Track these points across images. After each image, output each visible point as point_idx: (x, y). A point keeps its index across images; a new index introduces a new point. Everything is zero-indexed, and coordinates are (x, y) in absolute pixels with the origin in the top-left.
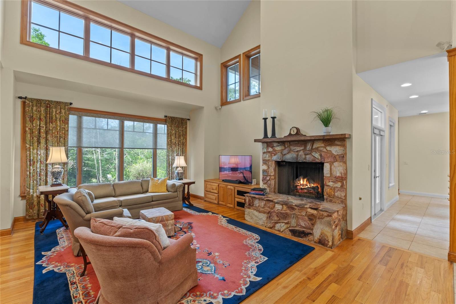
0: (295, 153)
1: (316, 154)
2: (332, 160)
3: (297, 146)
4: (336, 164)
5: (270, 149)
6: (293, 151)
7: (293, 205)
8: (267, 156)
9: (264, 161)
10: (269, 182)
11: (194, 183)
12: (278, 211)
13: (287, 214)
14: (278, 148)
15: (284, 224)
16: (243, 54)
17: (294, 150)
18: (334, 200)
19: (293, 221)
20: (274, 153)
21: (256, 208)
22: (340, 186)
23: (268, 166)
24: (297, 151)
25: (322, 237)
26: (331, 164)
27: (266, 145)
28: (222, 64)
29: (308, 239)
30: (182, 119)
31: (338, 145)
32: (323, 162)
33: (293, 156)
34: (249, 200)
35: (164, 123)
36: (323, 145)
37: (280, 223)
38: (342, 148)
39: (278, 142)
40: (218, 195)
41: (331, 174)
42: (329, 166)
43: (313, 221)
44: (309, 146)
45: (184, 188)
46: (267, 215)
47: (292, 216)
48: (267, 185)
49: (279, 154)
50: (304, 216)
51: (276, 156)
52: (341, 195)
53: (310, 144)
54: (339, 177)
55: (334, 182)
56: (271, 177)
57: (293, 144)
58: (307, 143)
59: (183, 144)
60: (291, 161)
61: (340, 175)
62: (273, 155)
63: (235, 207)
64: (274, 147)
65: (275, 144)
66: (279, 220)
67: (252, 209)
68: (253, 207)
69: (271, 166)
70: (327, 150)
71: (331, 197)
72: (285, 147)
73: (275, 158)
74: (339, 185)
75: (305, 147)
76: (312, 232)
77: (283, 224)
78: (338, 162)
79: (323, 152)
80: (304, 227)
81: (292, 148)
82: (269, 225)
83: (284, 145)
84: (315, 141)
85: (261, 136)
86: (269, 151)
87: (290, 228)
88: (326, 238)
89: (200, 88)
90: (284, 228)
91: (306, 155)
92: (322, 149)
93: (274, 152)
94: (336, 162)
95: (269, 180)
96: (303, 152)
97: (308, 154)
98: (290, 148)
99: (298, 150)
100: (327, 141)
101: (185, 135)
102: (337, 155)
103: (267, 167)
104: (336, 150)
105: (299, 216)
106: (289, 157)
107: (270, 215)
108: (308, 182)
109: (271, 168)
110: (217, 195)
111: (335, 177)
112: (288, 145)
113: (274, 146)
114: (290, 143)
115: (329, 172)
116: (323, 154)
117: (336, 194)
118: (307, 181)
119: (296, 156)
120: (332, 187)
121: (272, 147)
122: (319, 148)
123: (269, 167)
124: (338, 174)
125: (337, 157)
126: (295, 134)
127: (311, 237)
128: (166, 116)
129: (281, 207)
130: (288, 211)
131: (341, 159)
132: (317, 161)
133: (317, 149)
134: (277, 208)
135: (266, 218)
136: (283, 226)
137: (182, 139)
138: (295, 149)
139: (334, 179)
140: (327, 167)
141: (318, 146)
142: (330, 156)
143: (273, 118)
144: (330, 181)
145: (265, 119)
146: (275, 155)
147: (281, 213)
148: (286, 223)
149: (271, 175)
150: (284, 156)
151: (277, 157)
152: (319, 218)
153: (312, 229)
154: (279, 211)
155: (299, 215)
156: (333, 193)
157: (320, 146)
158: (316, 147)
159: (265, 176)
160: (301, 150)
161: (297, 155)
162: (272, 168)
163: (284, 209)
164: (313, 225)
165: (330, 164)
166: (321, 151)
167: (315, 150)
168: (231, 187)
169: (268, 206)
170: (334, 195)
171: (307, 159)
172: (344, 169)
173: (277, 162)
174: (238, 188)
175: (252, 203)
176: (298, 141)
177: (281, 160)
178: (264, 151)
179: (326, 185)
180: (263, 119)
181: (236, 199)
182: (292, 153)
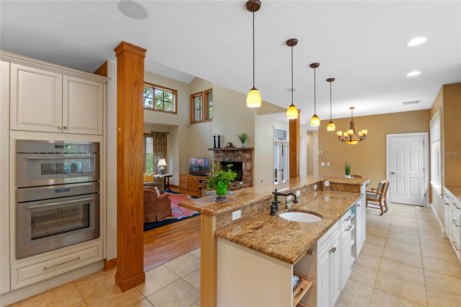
1: (239, 158)
3: (231, 153)
4: (248, 163)
5: (218, 155)
8: (216, 159)
9: (215, 162)
11: (172, 176)
14: (222, 154)
16: (204, 91)
18: (247, 182)
22: (249, 175)
23: (216, 165)
24: (231, 156)
26: (246, 163)
27: (215, 151)
28: (191, 95)
30: (164, 133)
31: (248, 153)
32: (242, 162)
33: (229, 159)
34: (204, 185)
35: (151, 136)
36: (242, 153)
39: (222, 151)
45: (165, 179)
49: (222, 157)
52: (250, 179)
53: (237, 152)
54: (249, 170)
55: (247, 172)
57: (229, 152)
58: (235, 152)
59: (164, 151)
62: (219, 158)
63: (199, 191)
65: (220, 152)
67: (206, 189)
69: (218, 165)
70: (244, 155)
72: (225, 154)
73: (220, 160)
74: (249, 174)
75: (234, 154)
81: (229, 154)
83: (224, 152)
84: (239, 151)
85: (213, 147)
89: (176, 113)
92: (241, 155)
93: (220, 156)
96: (234, 156)
97: (235, 158)
98: (227, 154)
99: (231, 155)
100: (244, 151)
101: (165, 144)
102: (248, 158)
104: (248, 156)
106: (227, 159)
110: (188, 184)
111: (247, 170)
114: (227, 151)
115: (245, 167)
116: (242, 158)
117: (248, 179)
120: (246, 175)
121: (219, 154)
124: (248, 168)
126: (229, 146)
128: (153, 132)
131: (250, 160)
132: (240, 161)
133: (240, 155)
137: (164, 146)
140: (244, 164)
141: (240, 153)
142: (245, 159)
143: (219, 137)
144: (245, 172)
145: (215, 137)
150: (224, 159)
161: (231, 158)
167: (238, 156)
168: (196, 178)
170: (247, 179)
171: (235, 160)
172: (252, 165)
173: (221, 162)
174: (200, 178)
175: (206, 186)
176: (231, 150)
177: (223, 161)
178: (215, 156)
179: (243, 174)
180: (213, 136)
181: (199, 185)
182: (228, 157)
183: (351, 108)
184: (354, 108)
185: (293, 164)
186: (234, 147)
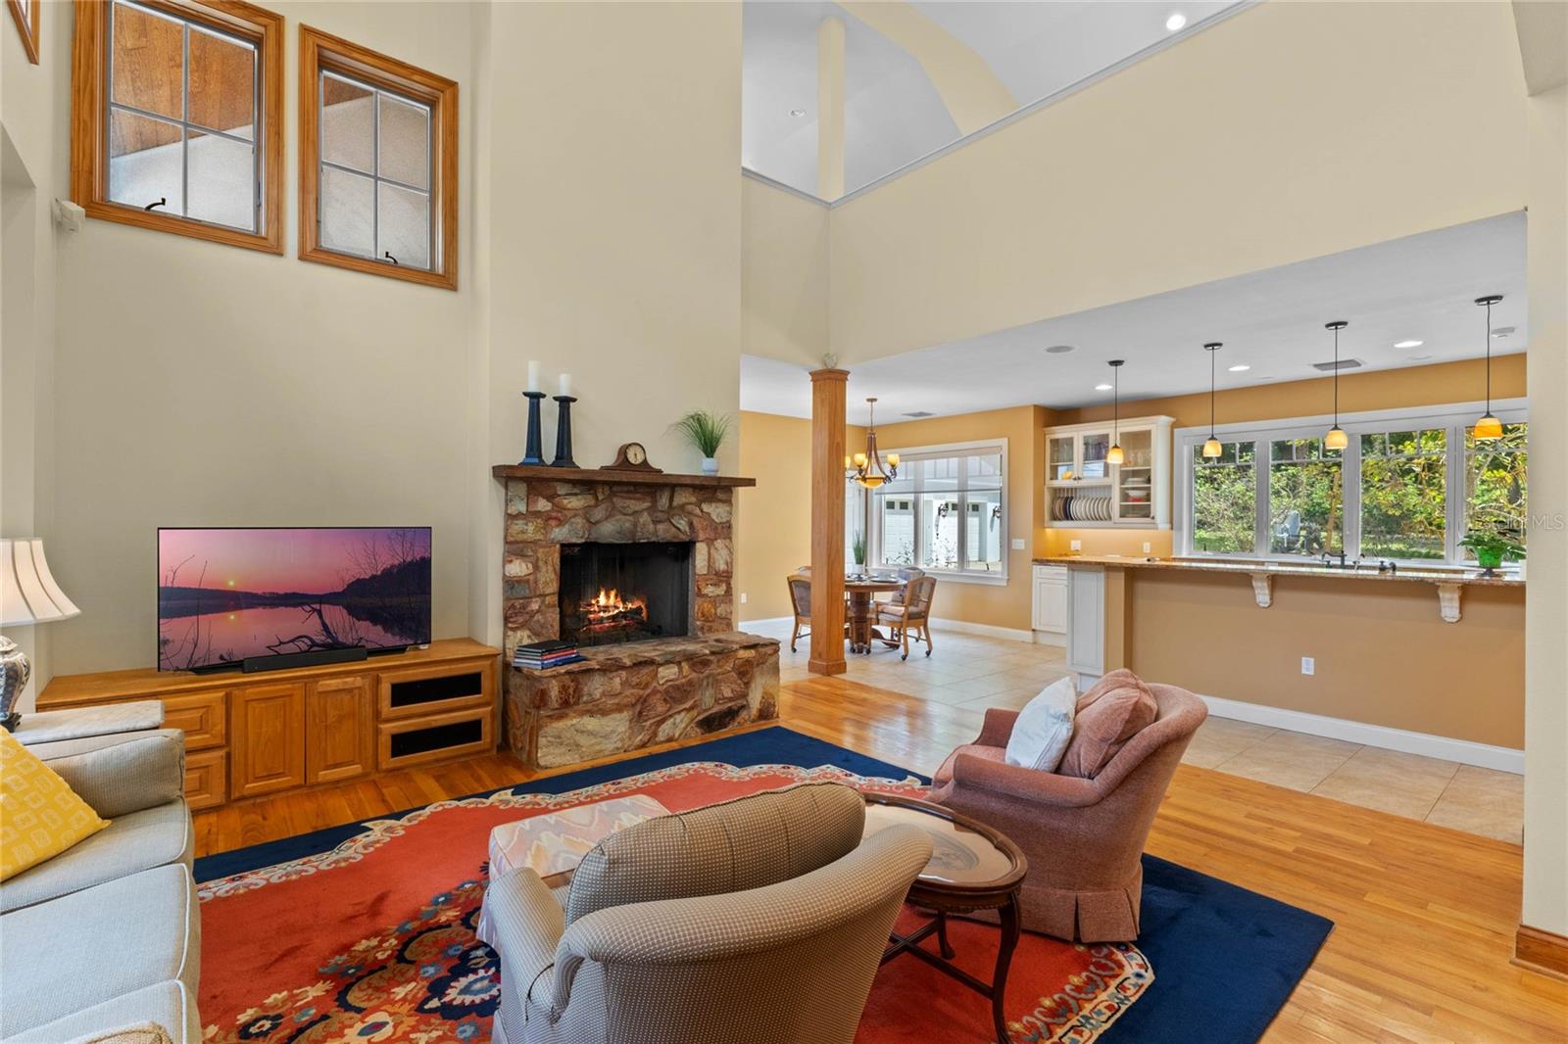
0: (628, 517)
1: (681, 522)
2: (712, 536)
3: (634, 499)
4: (719, 543)
5: (543, 505)
6: (620, 512)
7: (706, 655)
8: (530, 530)
9: (513, 547)
10: (538, 617)
12: (665, 686)
13: (690, 683)
14: (575, 503)
15: (683, 714)
17: (624, 508)
18: (715, 625)
19: (707, 694)
20: (556, 518)
21: (589, 707)
22: (723, 593)
23: (532, 563)
24: (635, 513)
25: (764, 703)
26: (710, 542)
27: (522, 488)
29: (739, 723)
31: (720, 501)
32: (695, 540)
33: (621, 527)
34: (564, 688)
36: (693, 499)
37: (671, 716)
38: (728, 508)
39: (574, 483)
40: (228, 756)
41: (709, 566)
42: (707, 549)
43: (749, 676)
44: (664, 500)
46: (631, 713)
47: (705, 683)
48: (530, 630)
49: (579, 521)
50: (729, 672)
51: (567, 526)
52: (726, 611)
53: (666, 494)
54: (723, 572)
55: (715, 585)
56: (543, 602)
57: (620, 492)
58: (656, 491)
60: (618, 542)
61: (726, 568)
62: (553, 523)
63: (384, 766)
64: (559, 496)
65: (562, 490)
66: (669, 710)
67: (572, 714)
68: (576, 708)
69: (546, 562)
70: (702, 511)
71: (710, 622)
72: (597, 498)
73: (561, 534)
74: (721, 590)
75: (654, 502)
76: (745, 703)
77: (678, 718)
78: (721, 538)
79: (695, 515)
80: (731, 699)
81: (619, 502)
82: (640, 737)
83: (592, 492)
84: (677, 489)
85: (516, 455)
86: (539, 512)
87: (701, 717)
88: (770, 700)
90: (683, 725)
91: (655, 522)
92: (689, 507)
93: (559, 515)
94: (718, 539)
95: (538, 611)
96: (649, 514)
97: (660, 522)
98: (613, 503)
99: (637, 508)
100: (700, 490)
102: (720, 523)
103: (530, 566)
104: (719, 513)
105: (720, 677)
106: (609, 530)
107: (640, 710)
108: (619, 599)
109: (544, 570)
110: (222, 753)
111: (717, 574)
112: (606, 494)
113: (559, 493)
114: (610, 488)
115: (705, 563)
116: (695, 522)
117: (718, 611)
118: (616, 596)
119: (632, 527)
120: (710, 597)
121: (550, 498)
122: (687, 507)
123: (536, 567)
124: (721, 567)
125: (720, 527)
126: (638, 462)
127: (744, 714)
129: (676, 669)
130: (694, 675)
131: (725, 530)
132: (682, 537)
133: (682, 507)
134: (663, 678)
135: (628, 723)
136: (682, 721)
138: (628, 506)
139: (715, 577)
140: (701, 550)
141: (684, 500)
142: (707, 525)
143: (565, 402)
144: (707, 585)
145: (535, 398)
146: (561, 523)
147: (677, 688)
148: (688, 710)
149: (547, 592)
150: (594, 529)
151: (570, 531)
152: (758, 665)
153: (745, 696)
154: (670, 683)
155: (719, 674)
156: (713, 610)
157: (686, 500)
158: (681, 503)
159: (521, 601)
160: (643, 510)
161: (635, 525)
162: (550, 568)
163: (685, 674)
164: (747, 684)
165: (708, 544)
166: (690, 513)
167: (676, 511)
168: (346, 683)
169: (634, 683)
170: (715, 614)
171: (660, 533)
172: (731, 553)
173: (565, 547)
174: (402, 673)
175: (576, 695)
176: (636, 485)
177: (583, 541)
178: (512, 510)
179: (699, 594)
180: (525, 394)
181: (383, 726)
182: (618, 517)
183: (868, 400)
184: (875, 400)
186: (660, 471)
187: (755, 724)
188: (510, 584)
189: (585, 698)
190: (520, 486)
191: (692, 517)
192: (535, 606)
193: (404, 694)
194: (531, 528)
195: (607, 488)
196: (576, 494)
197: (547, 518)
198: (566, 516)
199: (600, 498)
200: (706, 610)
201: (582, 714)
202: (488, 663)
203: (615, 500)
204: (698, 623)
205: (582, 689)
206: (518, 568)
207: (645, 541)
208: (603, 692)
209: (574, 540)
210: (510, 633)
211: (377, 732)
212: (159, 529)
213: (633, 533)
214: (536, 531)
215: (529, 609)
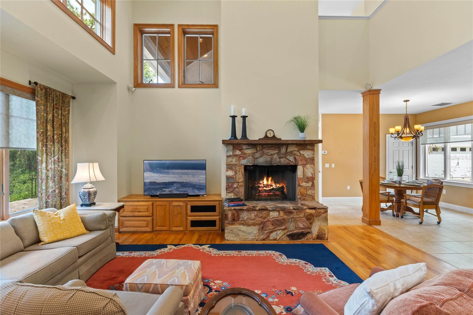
0: (269, 156)
1: (291, 158)
3: (271, 150)
4: (308, 166)
5: (238, 152)
6: (266, 154)
7: (291, 209)
8: (234, 161)
9: (229, 166)
10: (237, 189)
12: (273, 219)
13: (284, 219)
14: (249, 151)
15: (280, 231)
16: (179, 25)
17: (267, 153)
18: (307, 198)
19: (291, 225)
20: (243, 157)
21: (243, 222)
22: (310, 185)
23: (234, 171)
24: (271, 155)
25: (320, 233)
26: (304, 166)
27: (231, 147)
28: (135, 25)
29: (307, 239)
31: (309, 150)
32: (297, 165)
33: (266, 160)
34: (233, 215)
36: (296, 149)
37: (275, 231)
38: (312, 152)
39: (249, 145)
40: (153, 219)
41: (304, 175)
42: (303, 168)
43: (312, 220)
44: (283, 150)
46: (259, 227)
47: (290, 220)
48: (234, 193)
49: (251, 158)
50: (302, 217)
51: (246, 159)
52: (312, 193)
53: (284, 147)
54: (311, 177)
55: (307, 182)
56: (238, 184)
57: (266, 147)
58: (280, 147)
60: (265, 165)
61: (312, 176)
62: (241, 158)
63: (188, 229)
64: (243, 149)
66: (274, 228)
67: (236, 224)
68: (238, 222)
69: (239, 171)
70: (300, 153)
71: (304, 196)
72: (257, 150)
73: (244, 162)
74: (310, 184)
75: (280, 150)
76: (310, 231)
77: (279, 232)
78: (309, 164)
79: (297, 155)
80: (303, 229)
81: (265, 151)
82: (262, 236)
83: (255, 147)
84: (289, 145)
85: (228, 136)
86: (237, 155)
87: (288, 233)
88: (323, 232)
89: (112, 50)
90: (281, 235)
91: (280, 158)
92: (295, 152)
93: (244, 156)
94: (308, 164)
95: (236, 187)
96: (277, 155)
97: (282, 158)
98: (263, 151)
99: (272, 153)
100: (300, 145)
102: (309, 158)
103: (234, 172)
104: (308, 154)
105: (297, 219)
106: (262, 161)
107: (262, 226)
109: (239, 174)
110: (151, 218)
111: (307, 178)
112: (261, 148)
113: (243, 148)
114: (262, 146)
115: (302, 174)
116: (297, 158)
119: (270, 160)
120: (304, 187)
121: (240, 150)
122: (293, 152)
123: (236, 173)
125: (309, 160)
126: (271, 136)
127: (309, 236)
128: (36, 83)
129: (277, 213)
130: (285, 217)
131: (311, 161)
132: (291, 164)
133: (291, 152)
134: (272, 216)
135: (258, 230)
136: (280, 233)
138: (269, 152)
139: (307, 179)
140: (300, 169)
141: (292, 149)
142: (303, 159)
143: (244, 117)
144: (303, 182)
145: (234, 117)
146: (244, 158)
147: (278, 221)
148: (283, 230)
149: (240, 181)
150: (256, 160)
151: (247, 161)
152: (316, 216)
153: (310, 228)
154: (275, 218)
155: (297, 218)
156: (306, 192)
157: (293, 150)
158: (291, 150)
159: (231, 184)
160: (275, 154)
161: (272, 159)
162: (241, 174)
163: (281, 216)
164: (311, 224)
166: (295, 154)
167: (289, 154)
168: (179, 204)
169: (260, 216)
170: (307, 193)
171: (282, 162)
172: (314, 170)
173: (246, 167)
174: (193, 203)
175: (238, 218)
176: (272, 144)
177: (252, 164)
178: (228, 154)
179: (299, 185)
180: (230, 116)
181: (189, 218)
182: (265, 156)
183: (404, 101)
184: (408, 101)
185: (375, 165)
186: (280, 139)
187: (315, 240)
188: (228, 178)
189: (241, 219)
190: (230, 146)
191: (296, 156)
192: (235, 186)
193: (195, 209)
194: (234, 160)
195: (261, 146)
196: (249, 149)
197: (239, 156)
198: (246, 156)
199: (258, 150)
200: (302, 192)
201: (240, 224)
202: (218, 203)
203: (264, 150)
204: (299, 196)
205: (240, 216)
206: (230, 173)
207: (276, 165)
208: (248, 218)
209: (249, 164)
210: (228, 194)
211: (187, 219)
212: (144, 160)
213: (271, 162)
214: (235, 161)
215: (233, 186)
